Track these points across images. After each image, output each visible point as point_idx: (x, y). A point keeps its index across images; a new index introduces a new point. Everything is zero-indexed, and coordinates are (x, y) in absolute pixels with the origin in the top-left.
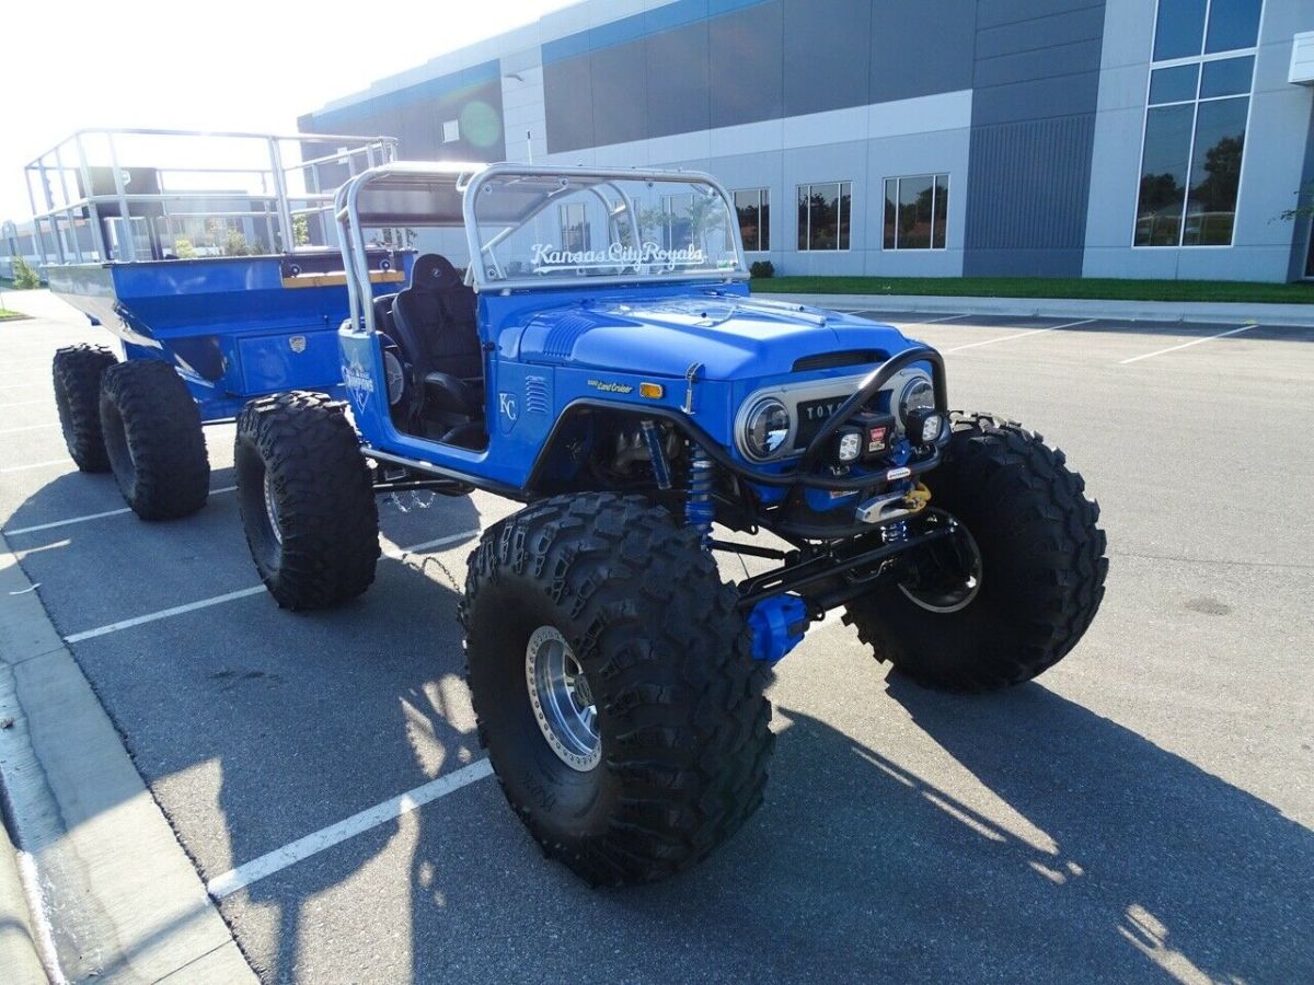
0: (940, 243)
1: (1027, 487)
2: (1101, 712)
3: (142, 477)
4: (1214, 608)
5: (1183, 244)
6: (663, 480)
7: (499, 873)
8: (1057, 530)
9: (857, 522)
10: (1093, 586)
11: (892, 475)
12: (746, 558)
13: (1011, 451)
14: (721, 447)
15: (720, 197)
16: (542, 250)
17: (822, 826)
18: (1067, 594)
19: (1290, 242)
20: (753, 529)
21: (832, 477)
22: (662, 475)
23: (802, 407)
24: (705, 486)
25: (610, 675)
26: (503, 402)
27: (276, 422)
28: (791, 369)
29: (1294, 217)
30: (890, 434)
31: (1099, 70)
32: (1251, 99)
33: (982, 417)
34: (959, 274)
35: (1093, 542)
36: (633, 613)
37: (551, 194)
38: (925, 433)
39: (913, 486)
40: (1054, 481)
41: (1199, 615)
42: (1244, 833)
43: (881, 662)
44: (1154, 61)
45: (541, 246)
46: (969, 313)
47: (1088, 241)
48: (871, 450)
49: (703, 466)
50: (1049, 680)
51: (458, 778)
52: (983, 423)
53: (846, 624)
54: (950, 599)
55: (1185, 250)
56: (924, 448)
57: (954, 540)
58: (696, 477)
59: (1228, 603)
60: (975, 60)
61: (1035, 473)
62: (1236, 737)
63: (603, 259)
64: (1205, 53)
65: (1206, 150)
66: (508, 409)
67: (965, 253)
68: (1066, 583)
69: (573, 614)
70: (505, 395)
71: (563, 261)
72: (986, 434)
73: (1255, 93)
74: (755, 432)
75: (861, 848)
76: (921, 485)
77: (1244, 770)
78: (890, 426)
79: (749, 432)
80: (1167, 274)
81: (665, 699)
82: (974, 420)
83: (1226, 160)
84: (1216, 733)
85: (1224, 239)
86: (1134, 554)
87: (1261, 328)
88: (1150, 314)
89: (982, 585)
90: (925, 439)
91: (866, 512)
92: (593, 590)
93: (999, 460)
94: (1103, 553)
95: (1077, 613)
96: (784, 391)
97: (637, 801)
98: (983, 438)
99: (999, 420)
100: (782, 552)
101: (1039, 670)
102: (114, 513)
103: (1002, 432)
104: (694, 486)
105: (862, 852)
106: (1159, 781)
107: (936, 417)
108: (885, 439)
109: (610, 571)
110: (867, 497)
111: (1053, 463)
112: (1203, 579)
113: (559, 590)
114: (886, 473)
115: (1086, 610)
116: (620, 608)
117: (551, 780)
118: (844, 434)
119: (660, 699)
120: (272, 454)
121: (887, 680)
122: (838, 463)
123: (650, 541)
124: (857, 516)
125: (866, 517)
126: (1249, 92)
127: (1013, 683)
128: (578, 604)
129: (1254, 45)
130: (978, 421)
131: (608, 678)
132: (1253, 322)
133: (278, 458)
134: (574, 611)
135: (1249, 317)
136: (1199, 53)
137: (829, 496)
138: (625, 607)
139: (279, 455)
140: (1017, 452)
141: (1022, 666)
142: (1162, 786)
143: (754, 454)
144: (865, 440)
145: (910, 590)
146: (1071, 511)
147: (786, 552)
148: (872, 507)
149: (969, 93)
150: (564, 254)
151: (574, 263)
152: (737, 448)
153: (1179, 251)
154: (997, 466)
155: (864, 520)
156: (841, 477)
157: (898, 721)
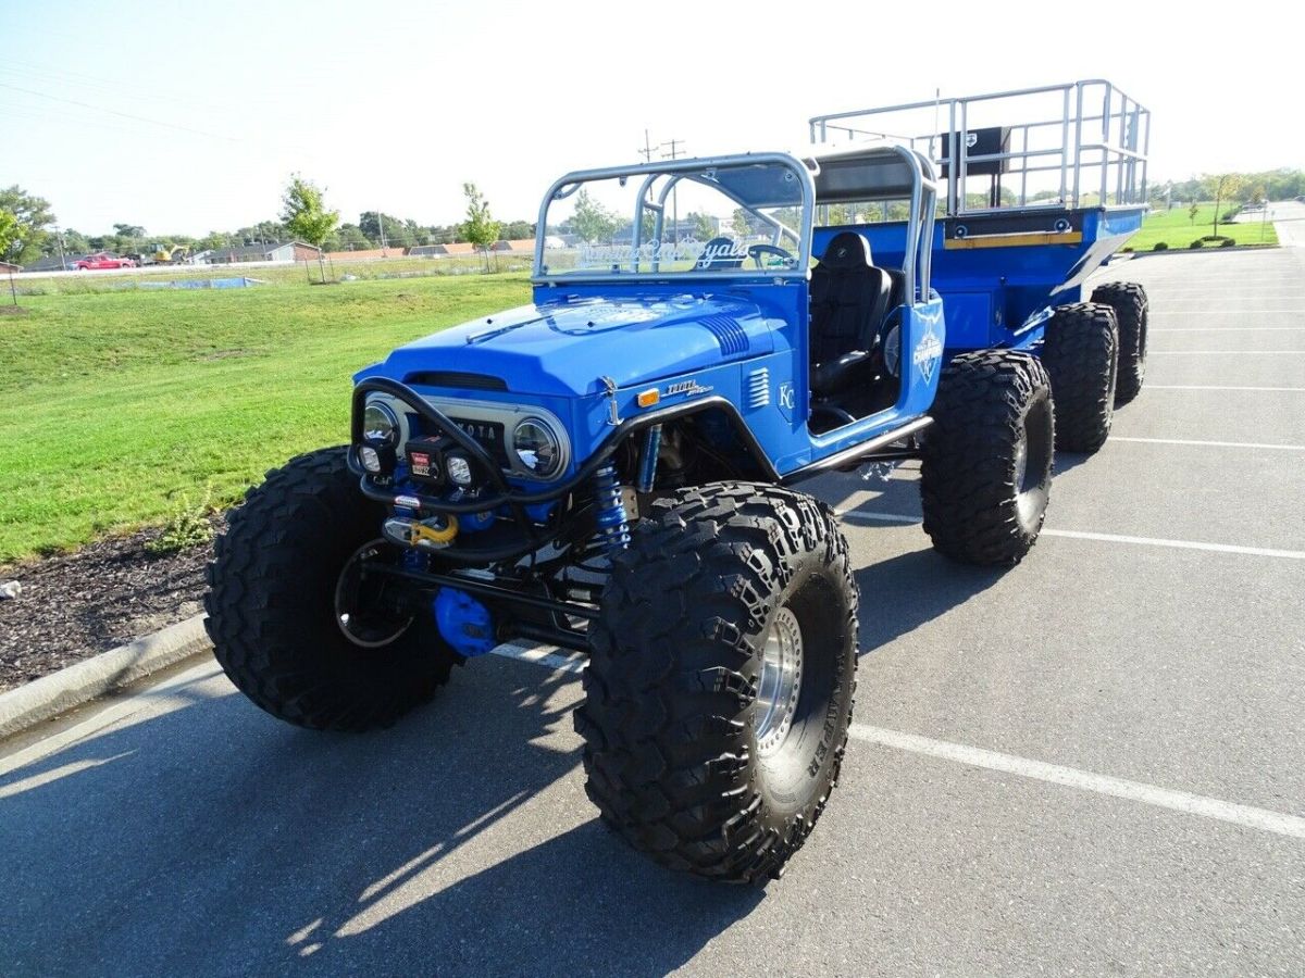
11: (401, 500)
30: (431, 464)
48: (415, 472)
78: (433, 454)
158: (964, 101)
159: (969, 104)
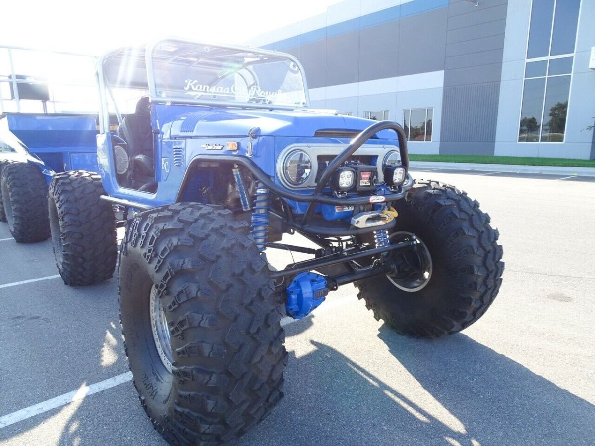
0: (429, 139)
1: (457, 217)
2: (499, 351)
3: (16, 220)
4: (563, 298)
5: (541, 141)
6: (245, 205)
7: (124, 438)
8: (474, 243)
9: (351, 227)
10: (495, 276)
11: (374, 199)
12: (295, 253)
13: (448, 198)
14: (269, 177)
15: (297, 68)
16: (191, 83)
17: (329, 414)
18: (480, 280)
19: (591, 141)
20: (292, 231)
21: (336, 197)
22: (245, 202)
23: (321, 158)
24: (263, 204)
25: (173, 307)
26: (163, 163)
27: (63, 184)
28: (313, 135)
29: (593, 128)
30: (373, 177)
31: (502, 62)
32: (572, 76)
33: (433, 181)
34: (438, 153)
35: (495, 252)
36: (189, 266)
37: (220, 77)
38: (394, 178)
39: (386, 208)
40: (472, 215)
41: (555, 302)
42: (589, 427)
43: (378, 320)
44: (527, 58)
45: (191, 81)
46: (441, 168)
47: (497, 140)
48: (361, 185)
49: (262, 192)
50: (471, 332)
51: (122, 378)
52: (432, 184)
53: (360, 299)
54: (416, 285)
55: (542, 144)
56: (395, 188)
57: (416, 248)
58: (258, 198)
59: (571, 296)
60: (445, 58)
61: (461, 210)
62: (580, 368)
63: (228, 92)
64: (551, 55)
65: (550, 108)
66: (165, 167)
67: (440, 144)
68: (479, 273)
69: (155, 268)
70: (164, 159)
71: (204, 90)
72: (434, 189)
73: (574, 74)
74: (289, 168)
75: (351, 429)
76: (392, 208)
77: (586, 388)
78: (374, 173)
79: (285, 168)
80: (534, 155)
81: (205, 323)
82: (428, 182)
83: (559, 111)
84: (567, 365)
85: (560, 139)
86: (519, 271)
87: (578, 177)
88: (525, 170)
89: (433, 277)
90: (395, 182)
91: (356, 220)
92: (168, 252)
93: (442, 202)
94: (500, 258)
95: (486, 292)
96: (309, 147)
97: (189, 393)
98: (432, 191)
99: (442, 183)
100: (314, 250)
101: (464, 325)
102: (6, 239)
103: (443, 188)
104: (257, 204)
105: (351, 432)
106: (536, 393)
107: (402, 169)
108: (371, 179)
109: (179, 240)
110: (359, 212)
111: (473, 206)
112: (556, 284)
113: (150, 254)
114: (369, 198)
115: (492, 290)
116: (181, 264)
117: (158, 379)
118: (342, 171)
119: (201, 324)
120: (59, 200)
121: (379, 330)
122: (338, 188)
123: (212, 226)
124: (351, 223)
125: (357, 224)
126: (571, 73)
127: (450, 333)
128: (159, 261)
129: (573, 52)
130: (430, 183)
131: (171, 309)
132: (575, 175)
133: (61, 202)
134: (156, 266)
135: (573, 172)
136: (548, 56)
137: (334, 210)
138: (184, 263)
139: (62, 200)
140: (451, 199)
141: (455, 323)
142: (537, 396)
143: (291, 184)
144: (357, 178)
145: (392, 277)
146: (483, 232)
147: (316, 249)
148: (361, 217)
149: (442, 72)
150: (205, 87)
151: (210, 92)
152: (277, 177)
153: (539, 144)
154: (441, 205)
155: (356, 225)
156: (342, 198)
157: (383, 353)
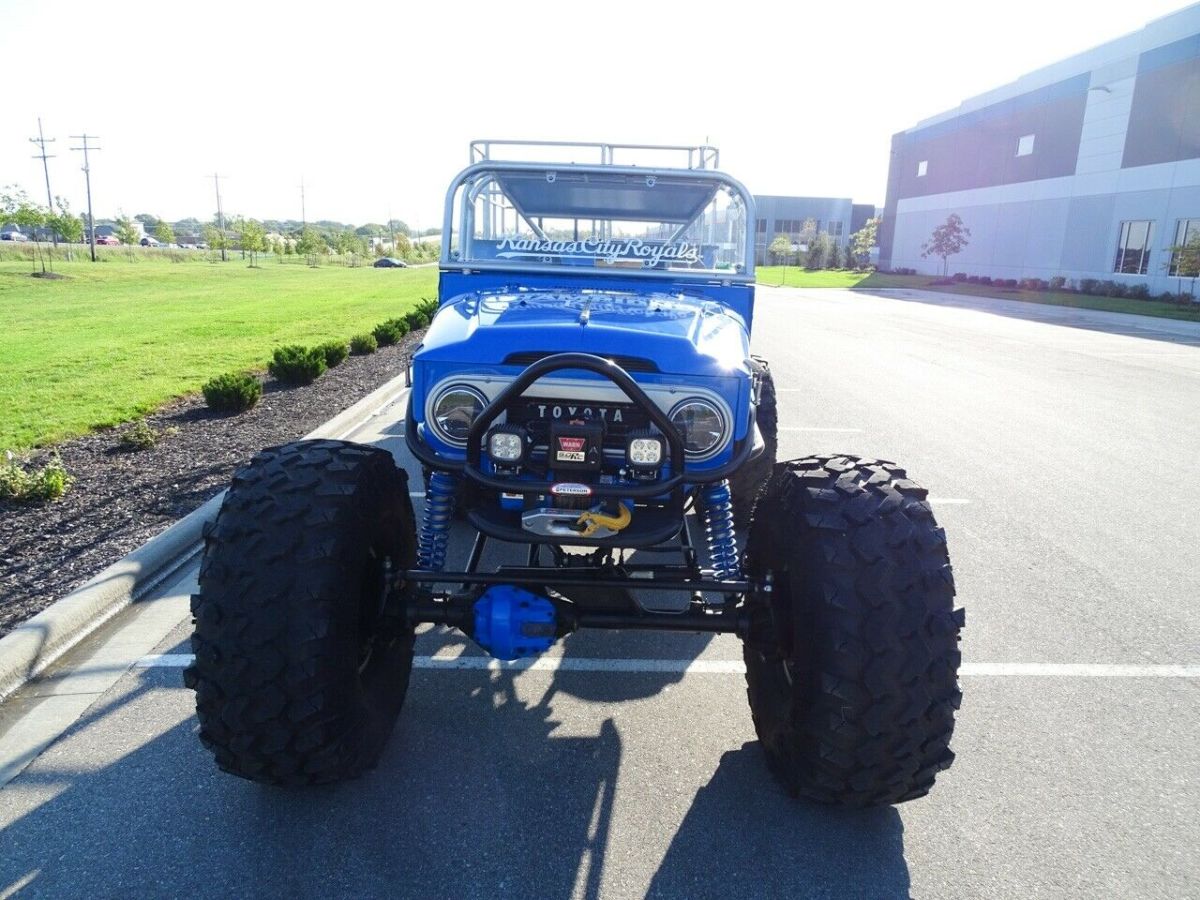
11: (561, 489)
38: (634, 455)
48: (559, 459)
56: (646, 474)
71: (530, 248)
79: (436, 412)
90: (637, 462)
91: (524, 519)
118: (497, 433)
125: (527, 525)
150: (531, 242)
151: (540, 251)
155: (526, 528)
158: (611, 147)
159: (615, 150)
